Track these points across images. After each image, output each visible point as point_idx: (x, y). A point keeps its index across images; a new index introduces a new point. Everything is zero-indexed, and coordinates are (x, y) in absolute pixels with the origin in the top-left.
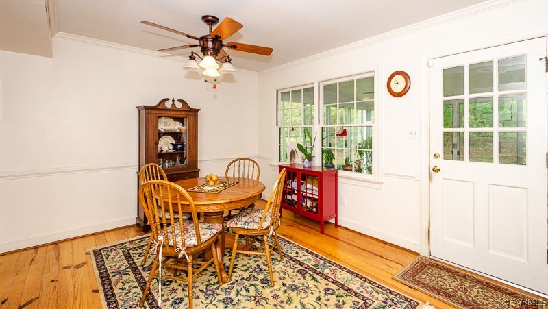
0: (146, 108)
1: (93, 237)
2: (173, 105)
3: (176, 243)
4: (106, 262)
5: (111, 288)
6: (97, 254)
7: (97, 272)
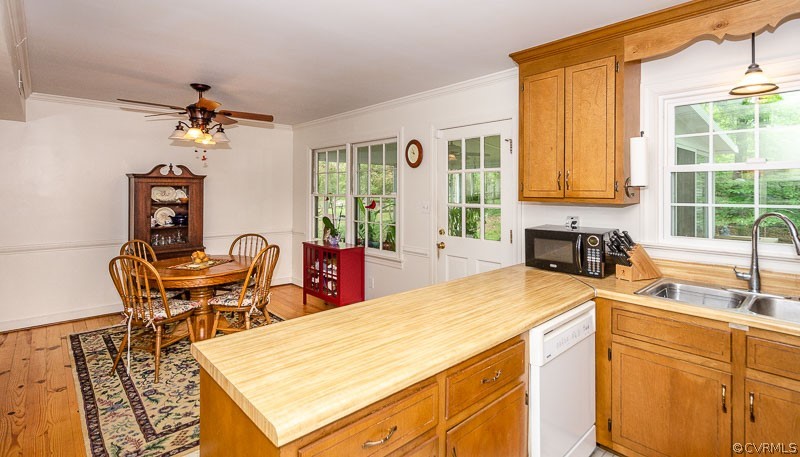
0: (135, 176)
1: (71, 324)
2: (171, 171)
3: (144, 316)
4: (82, 344)
5: (85, 364)
6: (74, 338)
7: (71, 352)
